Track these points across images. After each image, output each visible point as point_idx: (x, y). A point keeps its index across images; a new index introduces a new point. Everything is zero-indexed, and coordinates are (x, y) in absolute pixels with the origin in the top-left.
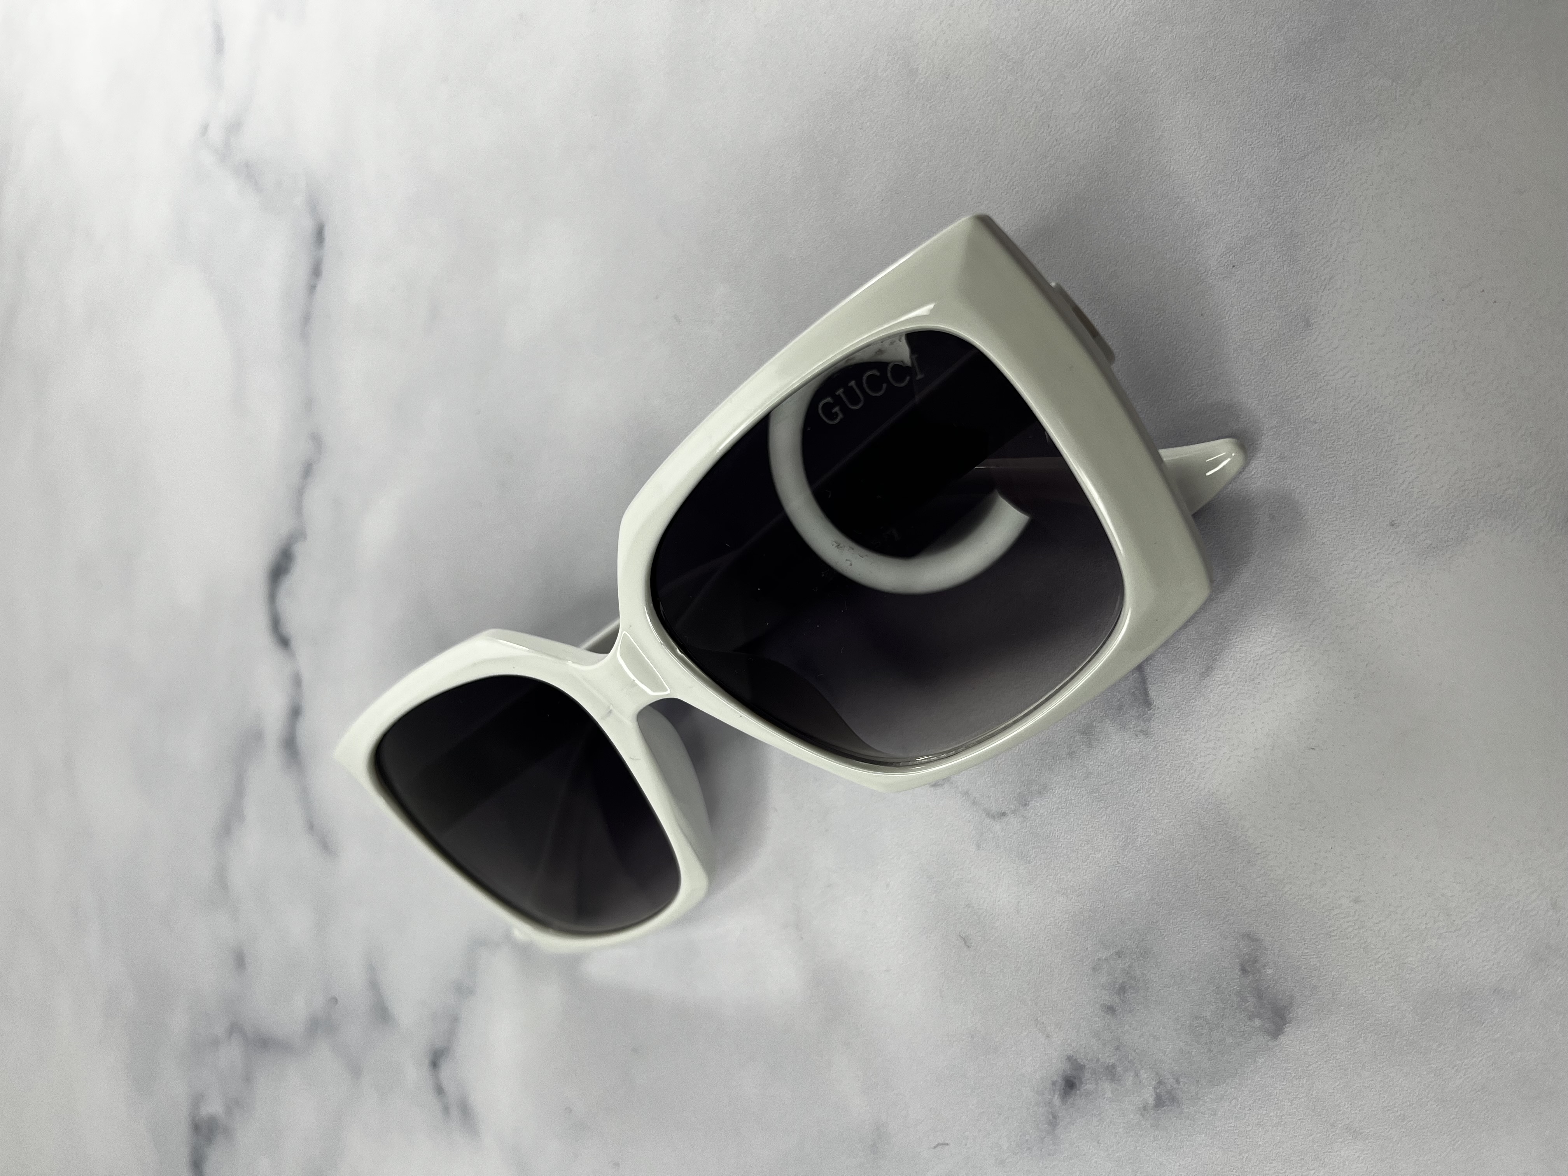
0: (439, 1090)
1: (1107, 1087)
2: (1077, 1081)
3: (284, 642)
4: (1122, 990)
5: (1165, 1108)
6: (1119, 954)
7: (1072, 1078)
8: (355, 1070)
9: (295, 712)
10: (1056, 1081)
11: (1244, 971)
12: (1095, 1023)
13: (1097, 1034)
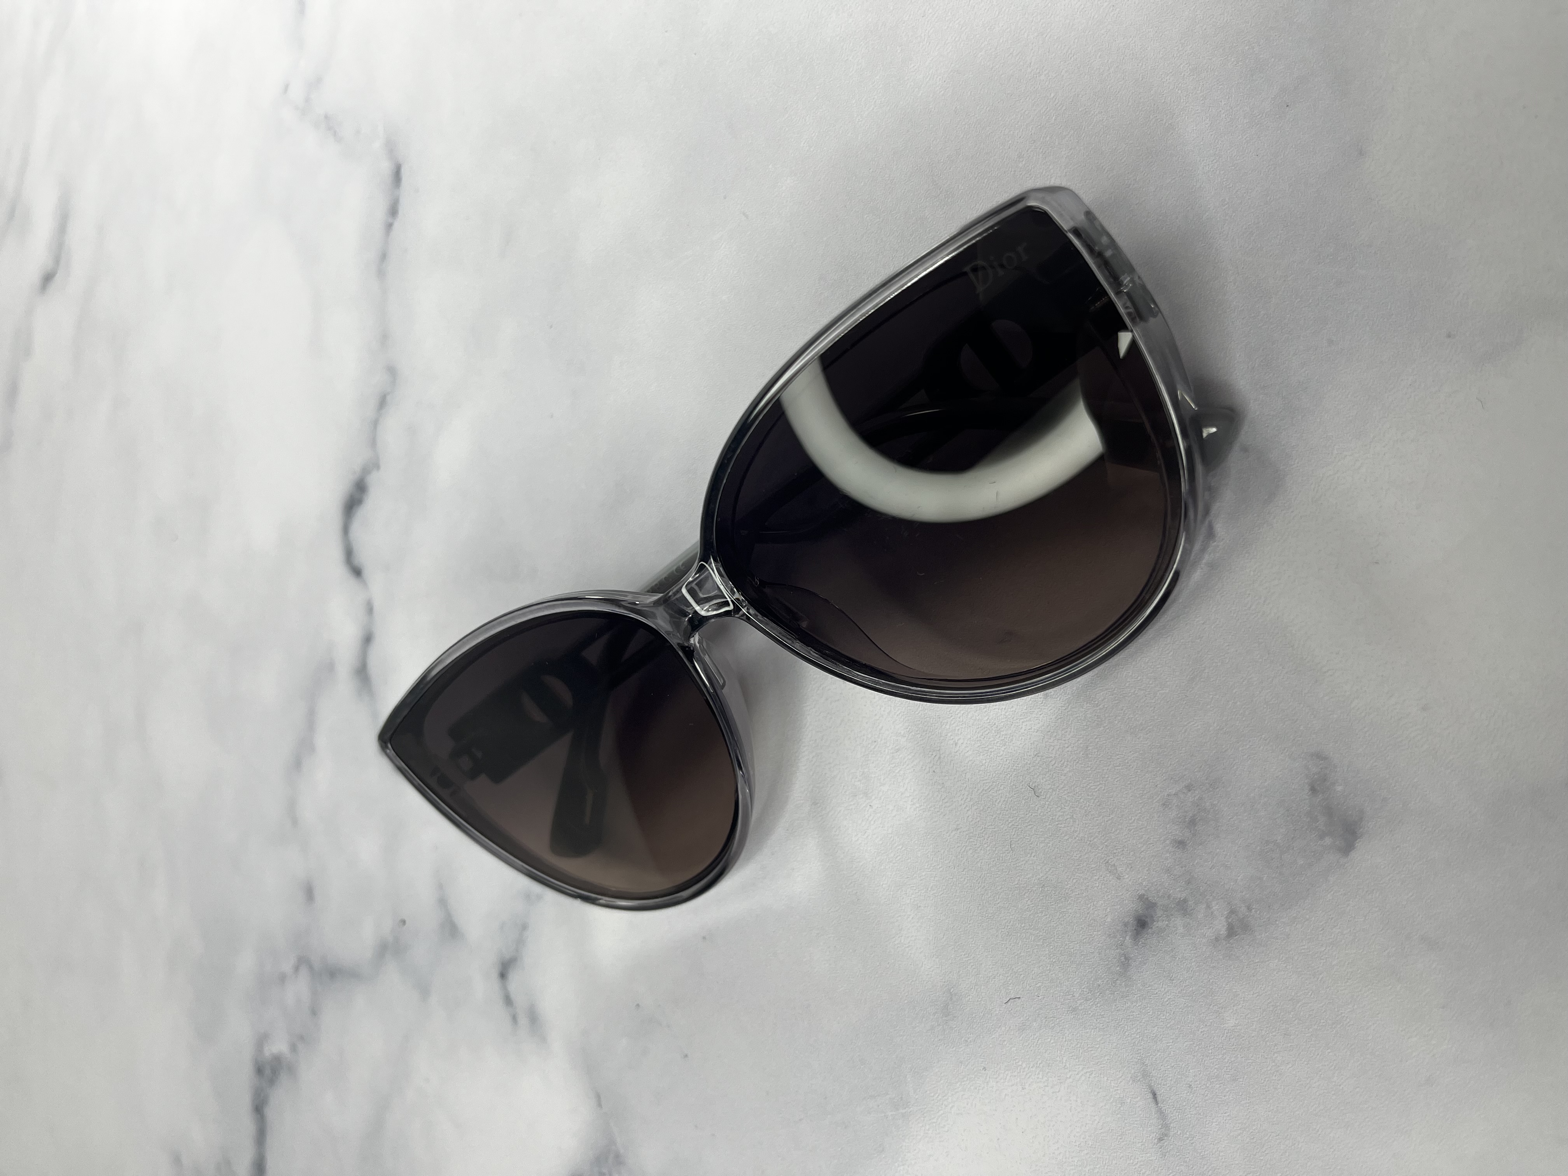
0: (508, 1001)
1: (1178, 922)
2: (1148, 920)
3: (357, 572)
4: (1193, 822)
5: (1237, 937)
6: (1189, 788)
7: (1144, 918)
8: (424, 990)
9: (368, 639)
10: (1128, 922)
11: (1313, 790)
12: (1166, 859)
13: (1168, 870)
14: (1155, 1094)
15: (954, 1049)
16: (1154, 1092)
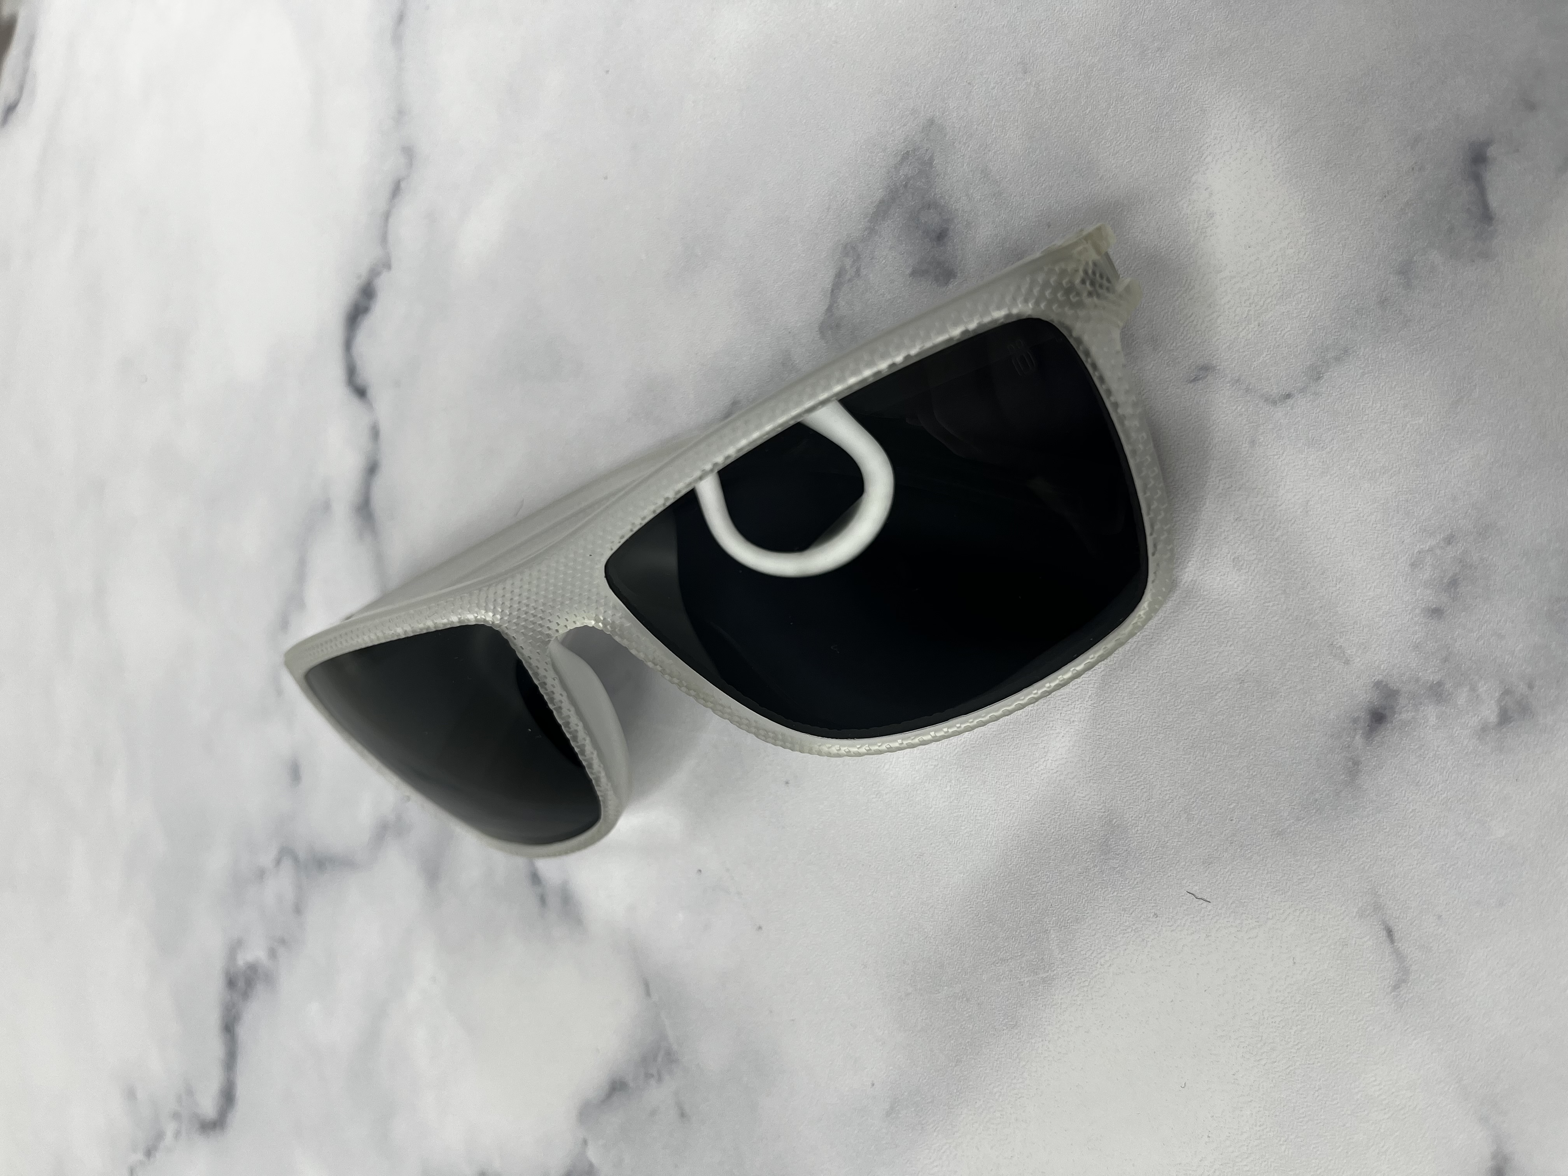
0: (537, 878)
1: (1431, 712)
2: (1387, 712)
3: (361, 392)
5: (1512, 724)
6: (1449, 540)
7: (1380, 711)
9: (372, 469)
10: (1358, 717)
12: (1415, 633)
13: (1417, 647)
14: (1391, 931)
15: (1115, 894)
16: (1389, 929)
